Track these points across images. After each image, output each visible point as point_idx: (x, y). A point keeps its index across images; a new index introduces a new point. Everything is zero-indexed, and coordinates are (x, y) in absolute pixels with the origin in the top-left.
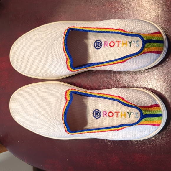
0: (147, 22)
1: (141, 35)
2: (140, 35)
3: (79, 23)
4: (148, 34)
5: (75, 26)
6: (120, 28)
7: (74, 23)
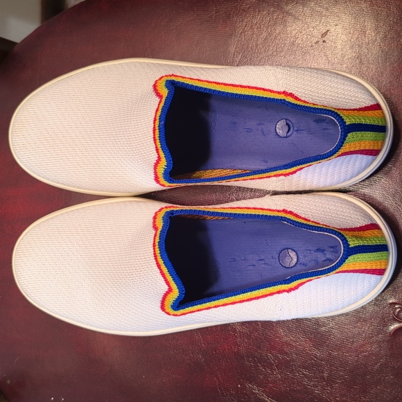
0: (350, 78)
1: (339, 112)
2: (336, 111)
3: (187, 67)
4: (354, 110)
5: (178, 74)
6: (287, 90)
7: (174, 66)
